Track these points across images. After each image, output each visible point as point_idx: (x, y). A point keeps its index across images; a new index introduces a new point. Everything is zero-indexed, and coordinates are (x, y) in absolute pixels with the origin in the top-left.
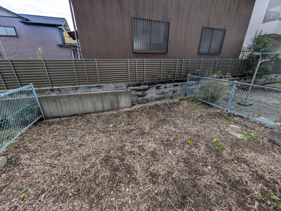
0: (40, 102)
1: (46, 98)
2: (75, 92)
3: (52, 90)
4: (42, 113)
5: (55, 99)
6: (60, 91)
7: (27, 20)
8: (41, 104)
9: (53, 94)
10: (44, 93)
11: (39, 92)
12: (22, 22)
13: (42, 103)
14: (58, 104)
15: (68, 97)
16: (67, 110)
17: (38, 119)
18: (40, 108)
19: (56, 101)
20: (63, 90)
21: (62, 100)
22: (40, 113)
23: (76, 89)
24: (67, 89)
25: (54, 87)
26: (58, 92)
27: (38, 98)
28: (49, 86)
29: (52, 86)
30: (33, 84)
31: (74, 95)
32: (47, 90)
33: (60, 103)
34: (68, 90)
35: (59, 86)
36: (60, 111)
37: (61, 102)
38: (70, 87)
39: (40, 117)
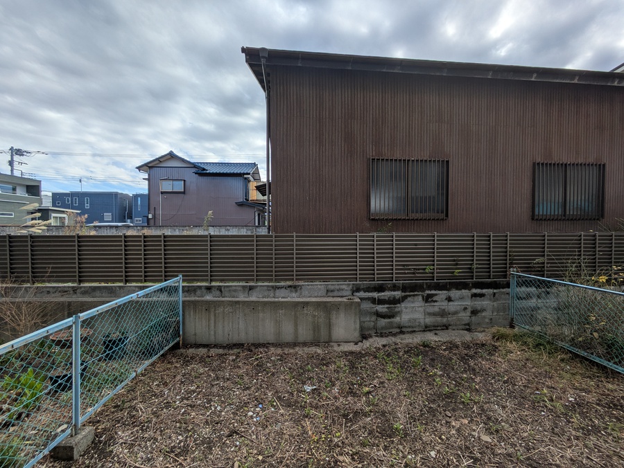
0: (183, 311)
1: (195, 303)
2: (246, 295)
3: (209, 289)
4: (181, 333)
5: (209, 306)
6: (221, 291)
7: (204, 169)
8: (183, 315)
9: (208, 297)
10: (195, 294)
11: (188, 291)
12: (196, 173)
13: (187, 313)
14: (212, 318)
15: (231, 305)
16: (224, 332)
17: (171, 345)
18: (181, 323)
19: (210, 312)
20: (227, 289)
21: (221, 310)
22: (177, 334)
23: (250, 289)
24: (234, 288)
25: (214, 284)
26: (218, 293)
27: (184, 302)
28: (206, 280)
29: (211, 281)
30: (183, 276)
31: (244, 302)
32: (200, 287)
33: (215, 315)
34: (235, 291)
35: (222, 281)
36: (212, 333)
37: (218, 313)
38: (241, 284)
39: (175, 341)
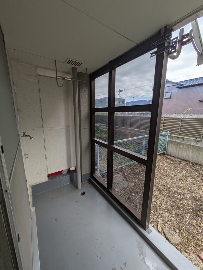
0: (168, 143)
1: (172, 142)
2: (195, 143)
3: (178, 138)
4: (166, 150)
5: (177, 144)
6: (183, 139)
7: (182, 85)
8: (167, 145)
9: (178, 141)
10: (173, 138)
11: (170, 137)
13: (169, 144)
14: (178, 148)
15: (187, 146)
16: (182, 155)
17: (162, 152)
18: (166, 147)
19: (177, 146)
20: (186, 139)
21: (182, 146)
23: (198, 141)
24: (190, 139)
25: (180, 136)
26: (182, 140)
27: (168, 140)
28: (178, 135)
30: (169, 132)
31: (193, 146)
32: (175, 137)
34: (190, 141)
35: (184, 136)
36: (177, 153)
38: (193, 139)
39: (164, 152)
